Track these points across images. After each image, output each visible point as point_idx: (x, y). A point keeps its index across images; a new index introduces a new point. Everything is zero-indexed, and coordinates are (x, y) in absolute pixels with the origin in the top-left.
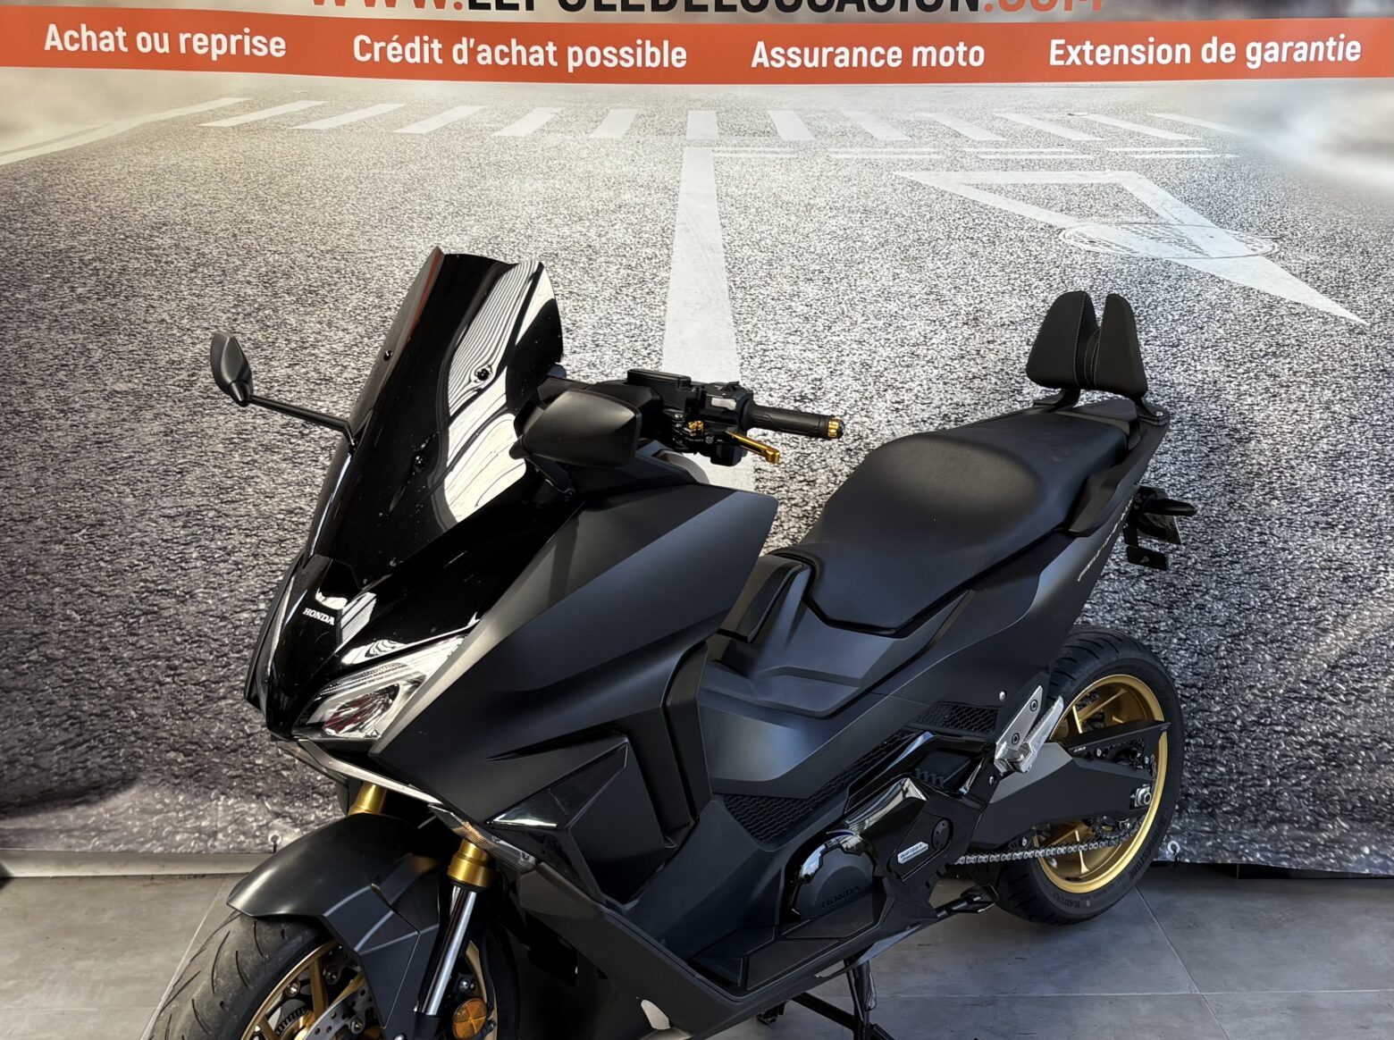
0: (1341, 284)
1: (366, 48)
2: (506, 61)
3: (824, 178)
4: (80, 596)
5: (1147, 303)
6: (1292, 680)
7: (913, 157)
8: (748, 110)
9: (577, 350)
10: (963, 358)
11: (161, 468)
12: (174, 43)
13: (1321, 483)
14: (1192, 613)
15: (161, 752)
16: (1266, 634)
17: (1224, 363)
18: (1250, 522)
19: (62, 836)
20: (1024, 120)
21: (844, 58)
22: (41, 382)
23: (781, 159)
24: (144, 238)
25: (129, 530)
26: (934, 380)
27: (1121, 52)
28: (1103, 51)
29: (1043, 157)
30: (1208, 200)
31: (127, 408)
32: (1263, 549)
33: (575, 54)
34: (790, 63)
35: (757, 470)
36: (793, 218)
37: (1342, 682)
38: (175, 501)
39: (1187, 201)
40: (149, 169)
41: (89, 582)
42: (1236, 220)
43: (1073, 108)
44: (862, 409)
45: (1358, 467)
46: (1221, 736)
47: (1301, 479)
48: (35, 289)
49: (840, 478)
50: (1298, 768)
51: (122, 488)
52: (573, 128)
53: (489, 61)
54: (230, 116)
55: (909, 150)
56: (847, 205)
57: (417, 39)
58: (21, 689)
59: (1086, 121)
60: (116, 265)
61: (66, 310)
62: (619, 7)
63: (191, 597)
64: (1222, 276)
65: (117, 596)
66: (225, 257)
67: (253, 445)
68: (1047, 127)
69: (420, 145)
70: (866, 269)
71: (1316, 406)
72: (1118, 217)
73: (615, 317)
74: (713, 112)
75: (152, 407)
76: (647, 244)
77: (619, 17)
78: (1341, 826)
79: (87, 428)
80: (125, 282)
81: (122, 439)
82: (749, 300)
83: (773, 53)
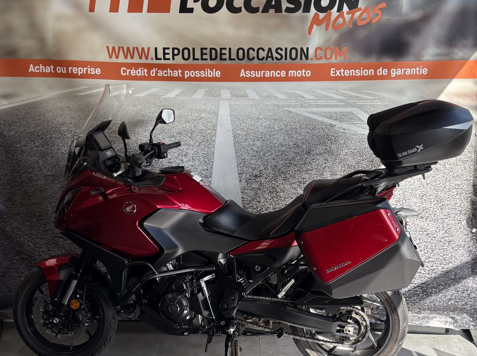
1: (124, 71)
2: (167, 75)
3: (262, 110)
4: (34, 238)
5: (362, 148)
7: (289, 103)
8: (239, 90)
9: (188, 161)
10: (305, 164)
12: (67, 70)
13: (418, 204)
20: (323, 93)
21: (268, 74)
22: (24, 172)
23: (250, 104)
24: (58, 128)
25: (50, 217)
26: (296, 171)
27: (353, 72)
28: (347, 72)
29: (329, 103)
31: (50, 180)
33: (187, 73)
34: (252, 76)
35: (242, 198)
36: (253, 122)
40: (60, 107)
41: (37, 234)
43: (338, 89)
44: (274, 180)
45: (429, 199)
47: (412, 203)
48: (23, 143)
49: (268, 200)
51: (49, 204)
52: (187, 95)
53: (161, 75)
54: (84, 92)
55: (288, 101)
56: (269, 118)
57: (140, 69)
59: (342, 93)
60: (49, 136)
61: (32, 150)
62: (200, 59)
65: (45, 238)
68: (330, 95)
69: (140, 100)
70: (275, 137)
71: (416, 180)
72: (352, 122)
73: (199, 151)
74: (229, 90)
75: (58, 179)
76: (209, 129)
77: (200, 62)
78: (427, 312)
79: (37, 186)
80: (51, 141)
81: (48, 189)
82: (240, 146)
83: (247, 73)
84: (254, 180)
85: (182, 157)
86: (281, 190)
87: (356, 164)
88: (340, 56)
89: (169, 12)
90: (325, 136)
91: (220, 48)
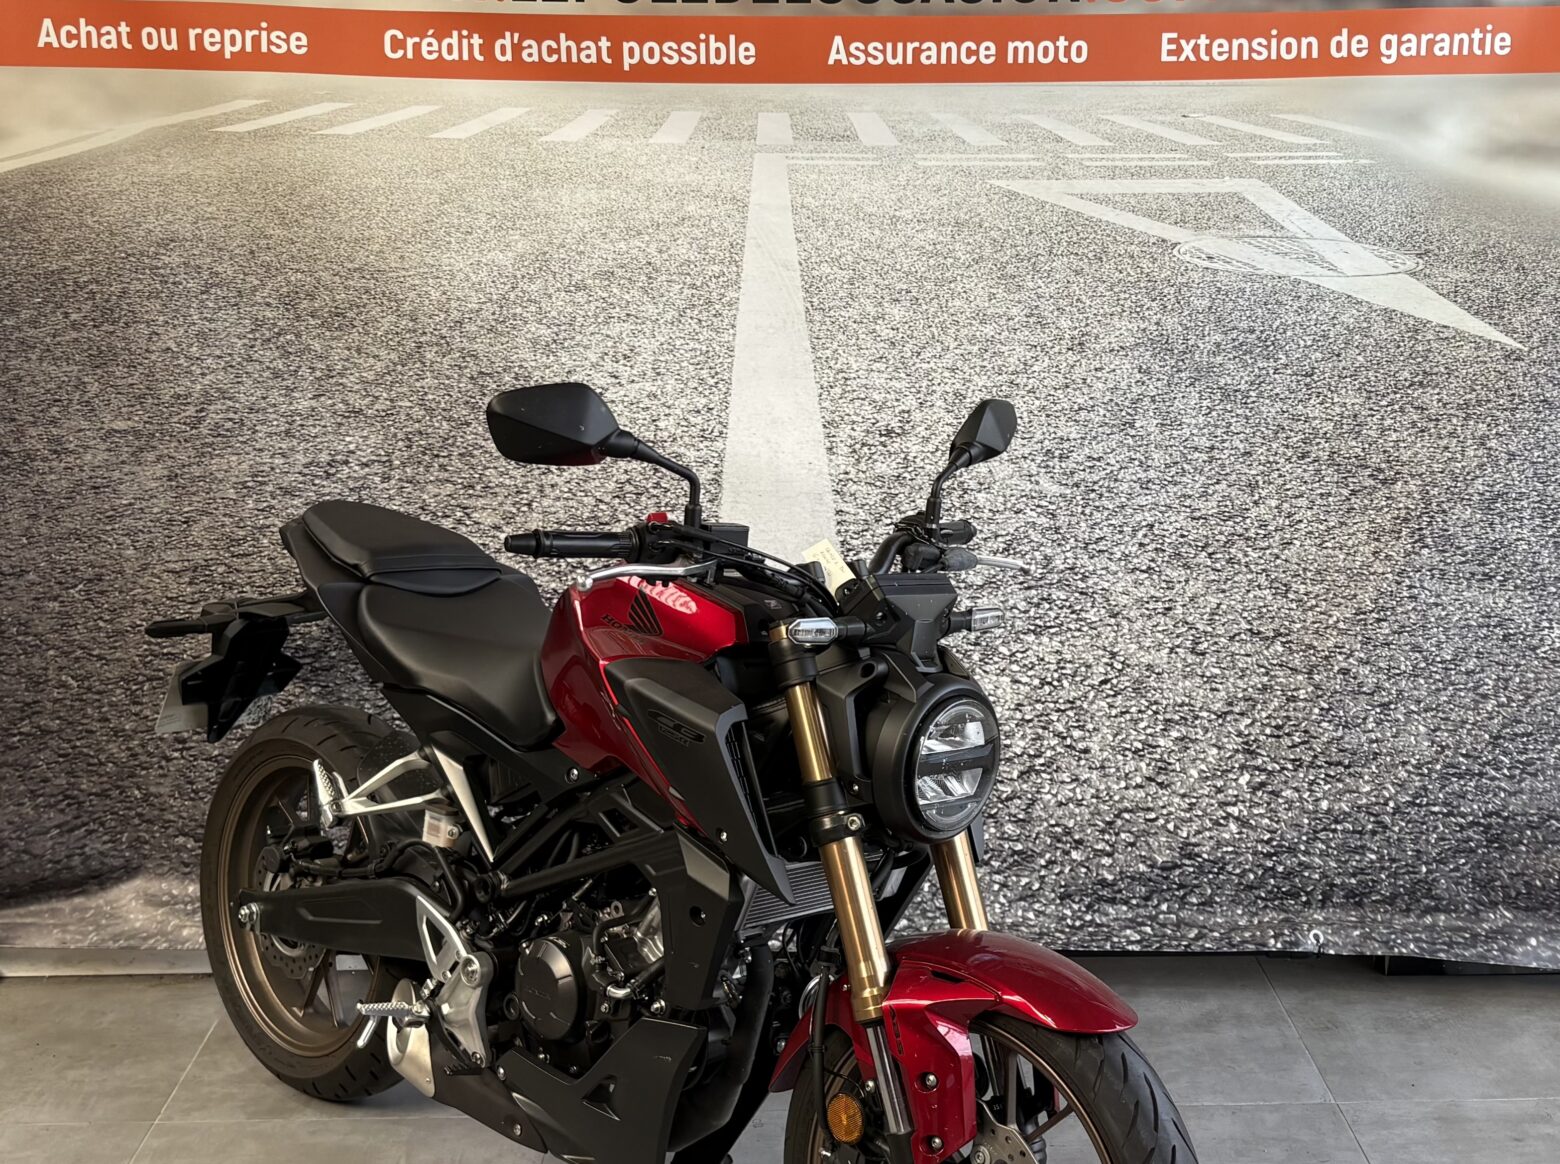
0: (1494, 304)
1: (397, 44)
2: (555, 57)
3: (910, 187)
4: (77, 659)
5: (1274, 327)
6: (1450, 753)
7: (1010, 164)
8: (825, 112)
9: (636, 379)
10: (1067, 387)
11: (165, 518)
12: (183, 40)
13: (1477, 529)
14: (1335, 678)
15: (169, 836)
16: (1419, 702)
17: (1364, 394)
18: (1398, 574)
19: (55, 931)
20: (1133, 123)
21: (931, 54)
22: (32, 419)
23: (863, 166)
24: (148, 257)
25: (130, 586)
26: (1036, 412)
27: (1240, 46)
28: (1220, 46)
29: (1154, 163)
30: (1340, 211)
31: (126, 449)
32: (1414, 604)
33: (631, 50)
34: (870, 60)
35: (838, 512)
36: (877, 232)
37: (1505, 754)
38: (181, 555)
39: (1316, 212)
40: (155, 179)
41: (87, 644)
42: (1375, 234)
43: (1188, 109)
45: (1517, 510)
46: (1372, 819)
47: (1455, 525)
48: (25, 315)
50: (1457, 852)
51: (124, 540)
52: (630, 132)
53: (535, 58)
54: (245, 121)
55: (1005, 156)
56: (937, 217)
57: (455, 34)
58: (11, 765)
59: (1203, 123)
60: (116, 288)
61: (58, 339)
64: (1360, 297)
65: (118, 660)
66: (242, 276)
67: (270, 488)
68: (1159, 131)
69: (458, 152)
70: (959, 289)
71: (1470, 442)
72: (1239, 229)
73: (678, 343)
74: (787, 115)
75: (154, 447)
76: (713, 260)
77: (679, 9)
78: (1504, 916)
79: (83, 471)
80: (125, 307)
81: (121, 484)
82: (828, 323)
83: (852, 49)
84: (880, 448)
85: (615, 365)
86: (981, 484)
87: (1252, 384)
90: (1142, 285)
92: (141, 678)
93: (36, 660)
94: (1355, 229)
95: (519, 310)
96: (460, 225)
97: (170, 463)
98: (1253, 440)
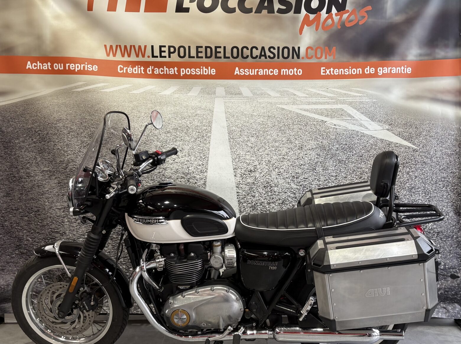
0: (410, 137)
2: (163, 73)
3: (256, 107)
4: (32, 233)
5: (352, 144)
7: (282, 101)
8: (234, 87)
9: (183, 157)
10: (298, 159)
11: (57, 194)
12: (65, 67)
20: (314, 91)
21: (261, 72)
22: (22, 167)
23: (244, 102)
24: (54, 124)
25: (47, 213)
26: (290, 166)
27: (342, 71)
28: (336, 71)
29: (320, 101)
30: (368, 113)
31: (47, 176)
33: (183, 70)
34: (246, 74)
35: (237, 193)
36: (247, 118)
38: (61, 204)
39: (362, 113)
40: (56, 104)
41: (35, 229)
42: (378, 119)
43: (328, 87)
44: (269, 174)
45: (417, 191)
47: (402, 195)
48: (21, 139)
49: (262, 195)
52: (183, 92)
53: (158, 73)
54: (81, 88)
55: (281, 99)
56: (263, 115)
57: (137, 66)
59: (332, 91)
60: (45, 132)
61: (30, 146)
62: (196, 57)
63: (65, 234)
64: (374, 136)
65: (43, 233)
66: (78, 129)
68: (321, 92)
69: (137, 97)
70: (269, 133)
71: (405, 173)
72: (342, 118)
73: (195, 147)
74: (224, 88)
75: (55, 175)
76: (204, 126)
77: (196, 60)
79: (35, 181)
80: (48, 137)
81: (45, 185)
82: (235, 142)
83: (241, 70)
84: (248, 175)
86: (276, 185)
87: (347, 159)
88: (329, 56)
89: (166, 12)
90: (317, 132)
91: (215, 47)
92: (49, 238)
93: (21, 233)
94: (373, 118)
95: (152, 138)
96: (137, 116)
97: (59, 179)
98: (347, 174)
